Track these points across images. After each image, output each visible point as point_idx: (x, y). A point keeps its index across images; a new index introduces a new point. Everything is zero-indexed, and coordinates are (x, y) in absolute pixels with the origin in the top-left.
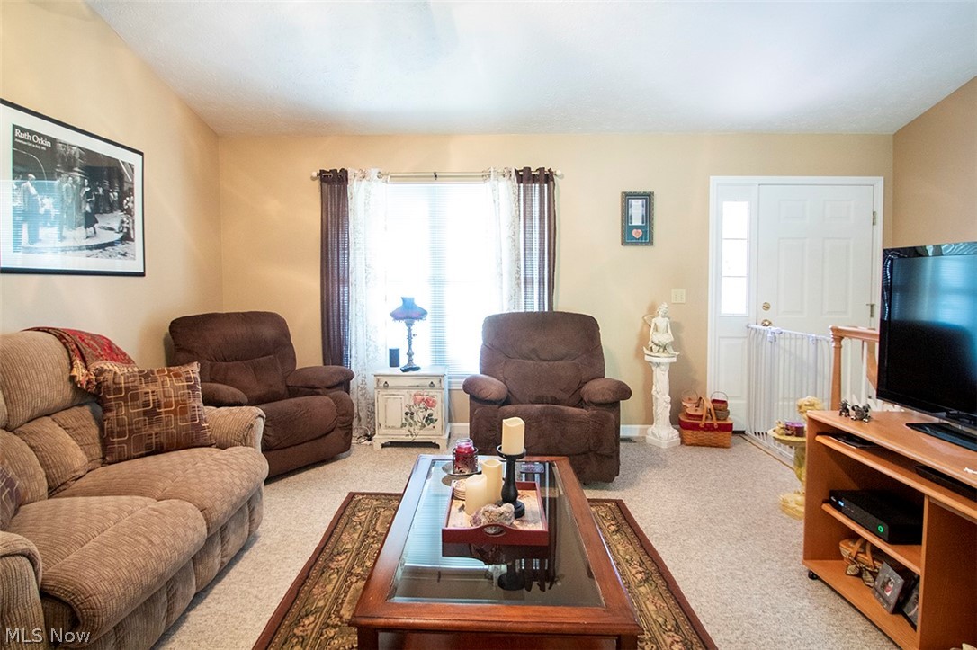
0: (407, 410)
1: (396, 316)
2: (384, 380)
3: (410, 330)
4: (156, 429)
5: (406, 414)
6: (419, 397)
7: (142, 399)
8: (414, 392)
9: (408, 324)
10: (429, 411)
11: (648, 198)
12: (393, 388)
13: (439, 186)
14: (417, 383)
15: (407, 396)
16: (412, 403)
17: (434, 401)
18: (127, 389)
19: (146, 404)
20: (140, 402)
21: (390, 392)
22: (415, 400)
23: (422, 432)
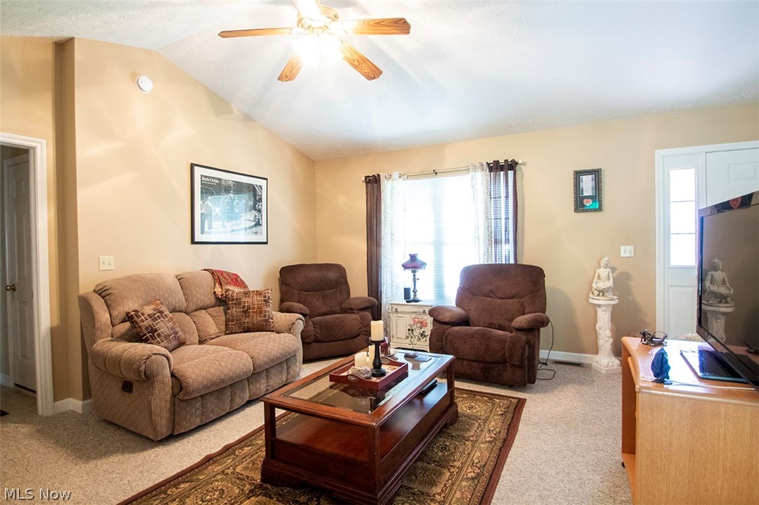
0: (409, 328)
1: (405, 267)
2: (395, 307)
3: (414, 276)
4: (247, 320)
5: (409, 330)
6: (417, 320)
7: (242, 305)
8: (413, 316)
9: (413, 272)
10: (423, 330)
11: (597, 174)
12: (401, 313)
13: (437, 179)
14: (415, 310)
15: (410, 319)
16: (412, 323)
17: (426, 323)
18: (237, 299)
19: (244, 307)
20: (241, 306)
21: (400, 315)
22: (414, 321)
23: (418, 343)
